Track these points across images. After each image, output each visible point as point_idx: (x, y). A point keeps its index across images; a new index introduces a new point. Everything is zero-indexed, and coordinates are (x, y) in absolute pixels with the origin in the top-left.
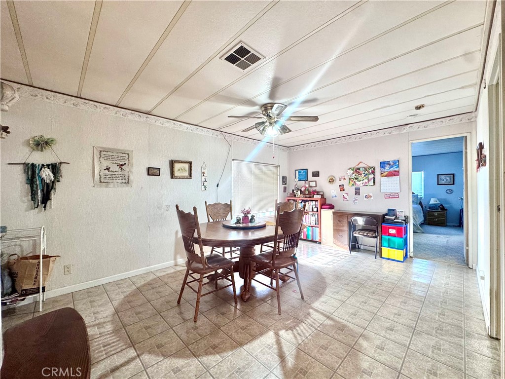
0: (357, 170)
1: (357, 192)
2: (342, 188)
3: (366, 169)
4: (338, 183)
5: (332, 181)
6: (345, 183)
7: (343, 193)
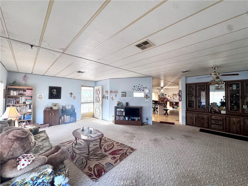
0: (173, 94)
1: (174, 98)
2: (171, 98)
3: (175, 94)
4: (170, 97)
5: (169, 96)
6: (171, 97)
7: (171, 99)
